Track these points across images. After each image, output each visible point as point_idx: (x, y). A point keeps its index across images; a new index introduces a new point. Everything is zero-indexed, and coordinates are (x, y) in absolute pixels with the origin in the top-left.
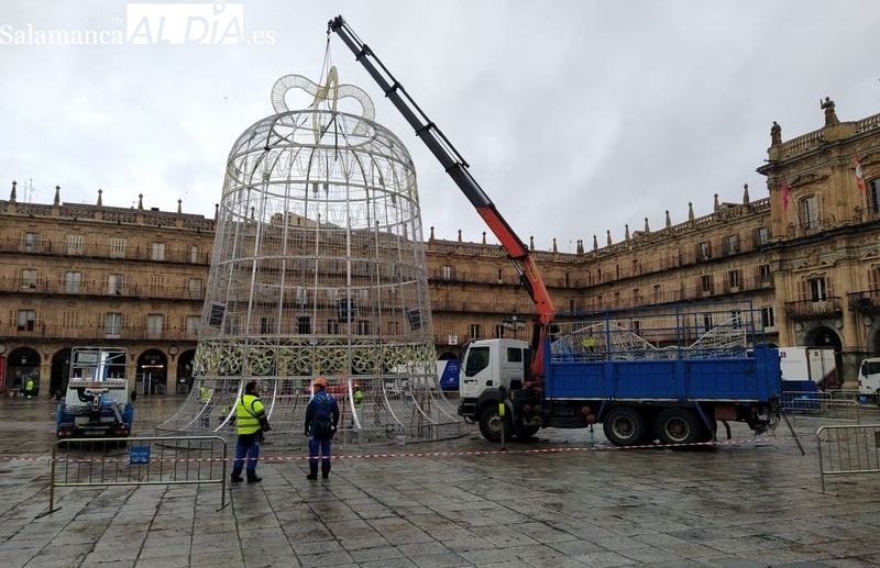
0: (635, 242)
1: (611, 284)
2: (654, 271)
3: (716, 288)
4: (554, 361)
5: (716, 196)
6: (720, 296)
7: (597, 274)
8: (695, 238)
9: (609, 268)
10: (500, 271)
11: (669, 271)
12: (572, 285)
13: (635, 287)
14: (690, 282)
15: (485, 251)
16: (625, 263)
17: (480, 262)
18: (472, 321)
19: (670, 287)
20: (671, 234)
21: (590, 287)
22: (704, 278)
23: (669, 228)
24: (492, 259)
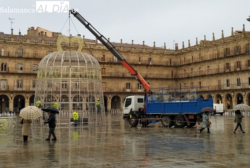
0: (200, 46)
1: (189, 64)
2: (208, 60)
3: (231, 68)
4: (149, 102)
5: (232, 28)
6: (232, 72)
7: (183, 60)
8: (224, 46)
9: (189, 57)
10: (140, 58)
11: (213, 60)
12: (172, 64)
13: (200, 66)
14: (221, 65)
15: (133, 49)
16: (196, 55)
17: (131, 54)
18: (127, 81)
19: (214, 67)
20: (214, 44)
21: (180, 66)
22: (227, 64)
23: (214, 41)
24: (136, 53)
